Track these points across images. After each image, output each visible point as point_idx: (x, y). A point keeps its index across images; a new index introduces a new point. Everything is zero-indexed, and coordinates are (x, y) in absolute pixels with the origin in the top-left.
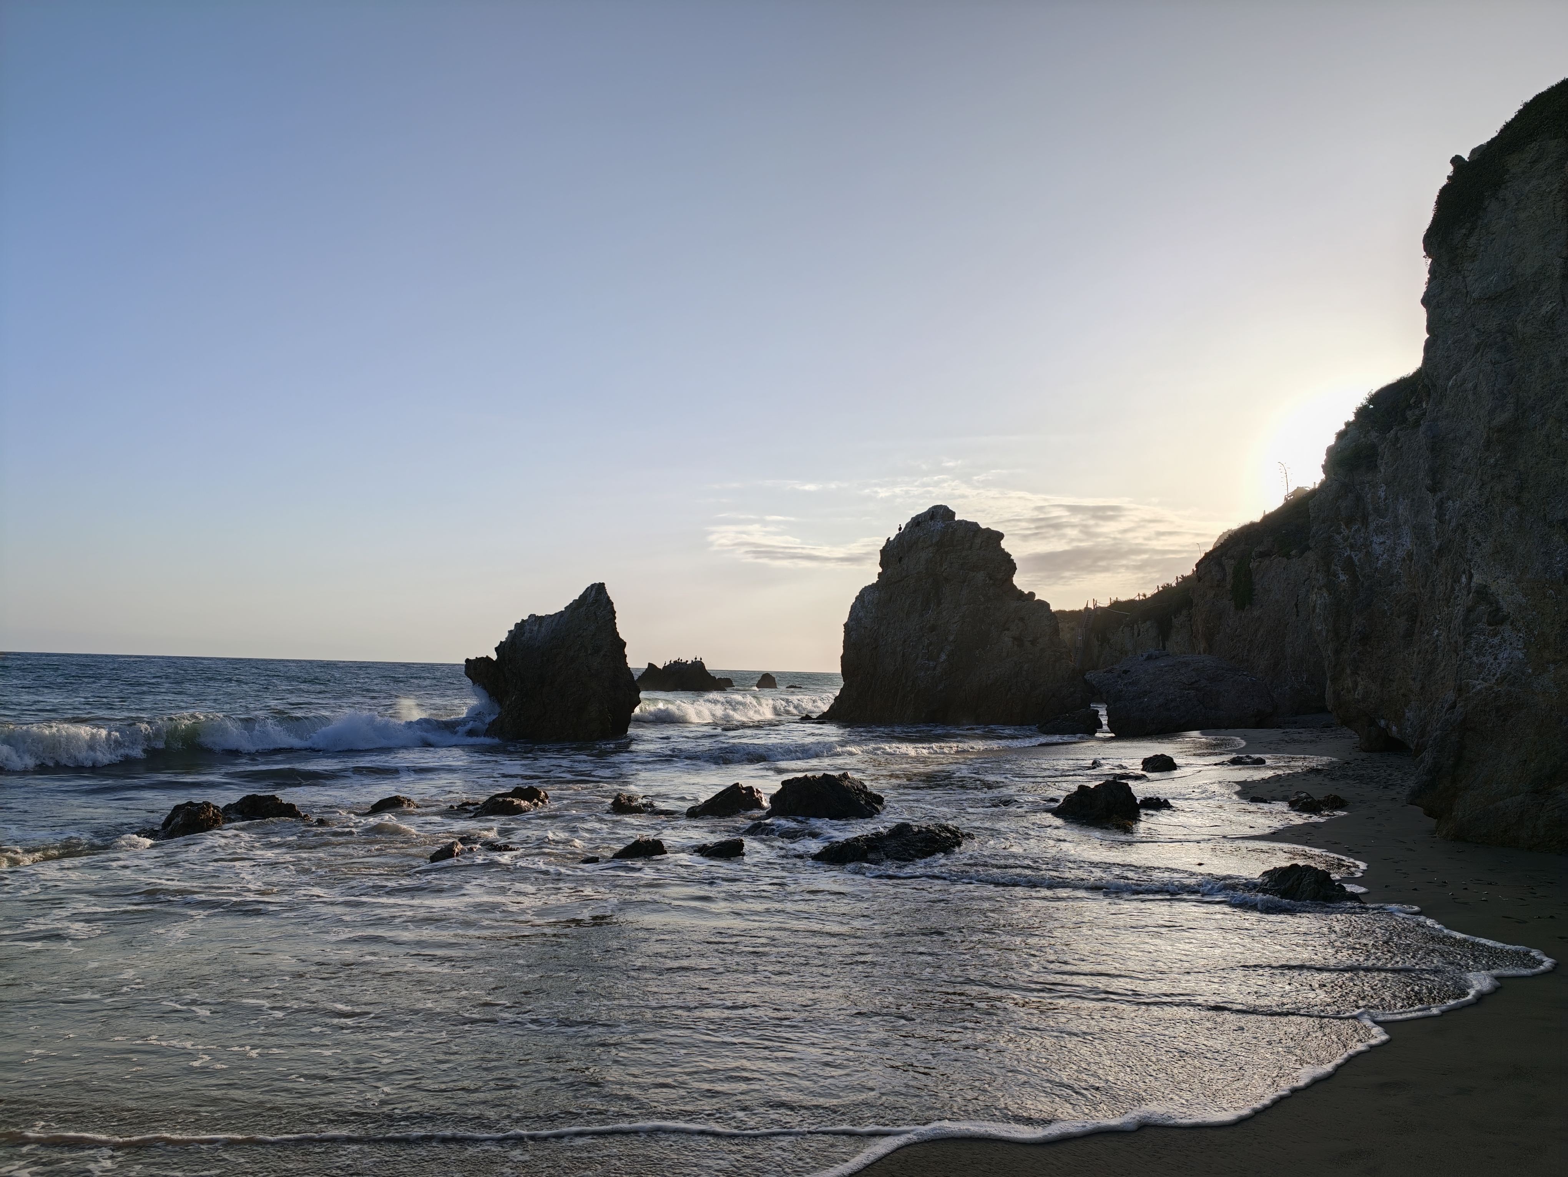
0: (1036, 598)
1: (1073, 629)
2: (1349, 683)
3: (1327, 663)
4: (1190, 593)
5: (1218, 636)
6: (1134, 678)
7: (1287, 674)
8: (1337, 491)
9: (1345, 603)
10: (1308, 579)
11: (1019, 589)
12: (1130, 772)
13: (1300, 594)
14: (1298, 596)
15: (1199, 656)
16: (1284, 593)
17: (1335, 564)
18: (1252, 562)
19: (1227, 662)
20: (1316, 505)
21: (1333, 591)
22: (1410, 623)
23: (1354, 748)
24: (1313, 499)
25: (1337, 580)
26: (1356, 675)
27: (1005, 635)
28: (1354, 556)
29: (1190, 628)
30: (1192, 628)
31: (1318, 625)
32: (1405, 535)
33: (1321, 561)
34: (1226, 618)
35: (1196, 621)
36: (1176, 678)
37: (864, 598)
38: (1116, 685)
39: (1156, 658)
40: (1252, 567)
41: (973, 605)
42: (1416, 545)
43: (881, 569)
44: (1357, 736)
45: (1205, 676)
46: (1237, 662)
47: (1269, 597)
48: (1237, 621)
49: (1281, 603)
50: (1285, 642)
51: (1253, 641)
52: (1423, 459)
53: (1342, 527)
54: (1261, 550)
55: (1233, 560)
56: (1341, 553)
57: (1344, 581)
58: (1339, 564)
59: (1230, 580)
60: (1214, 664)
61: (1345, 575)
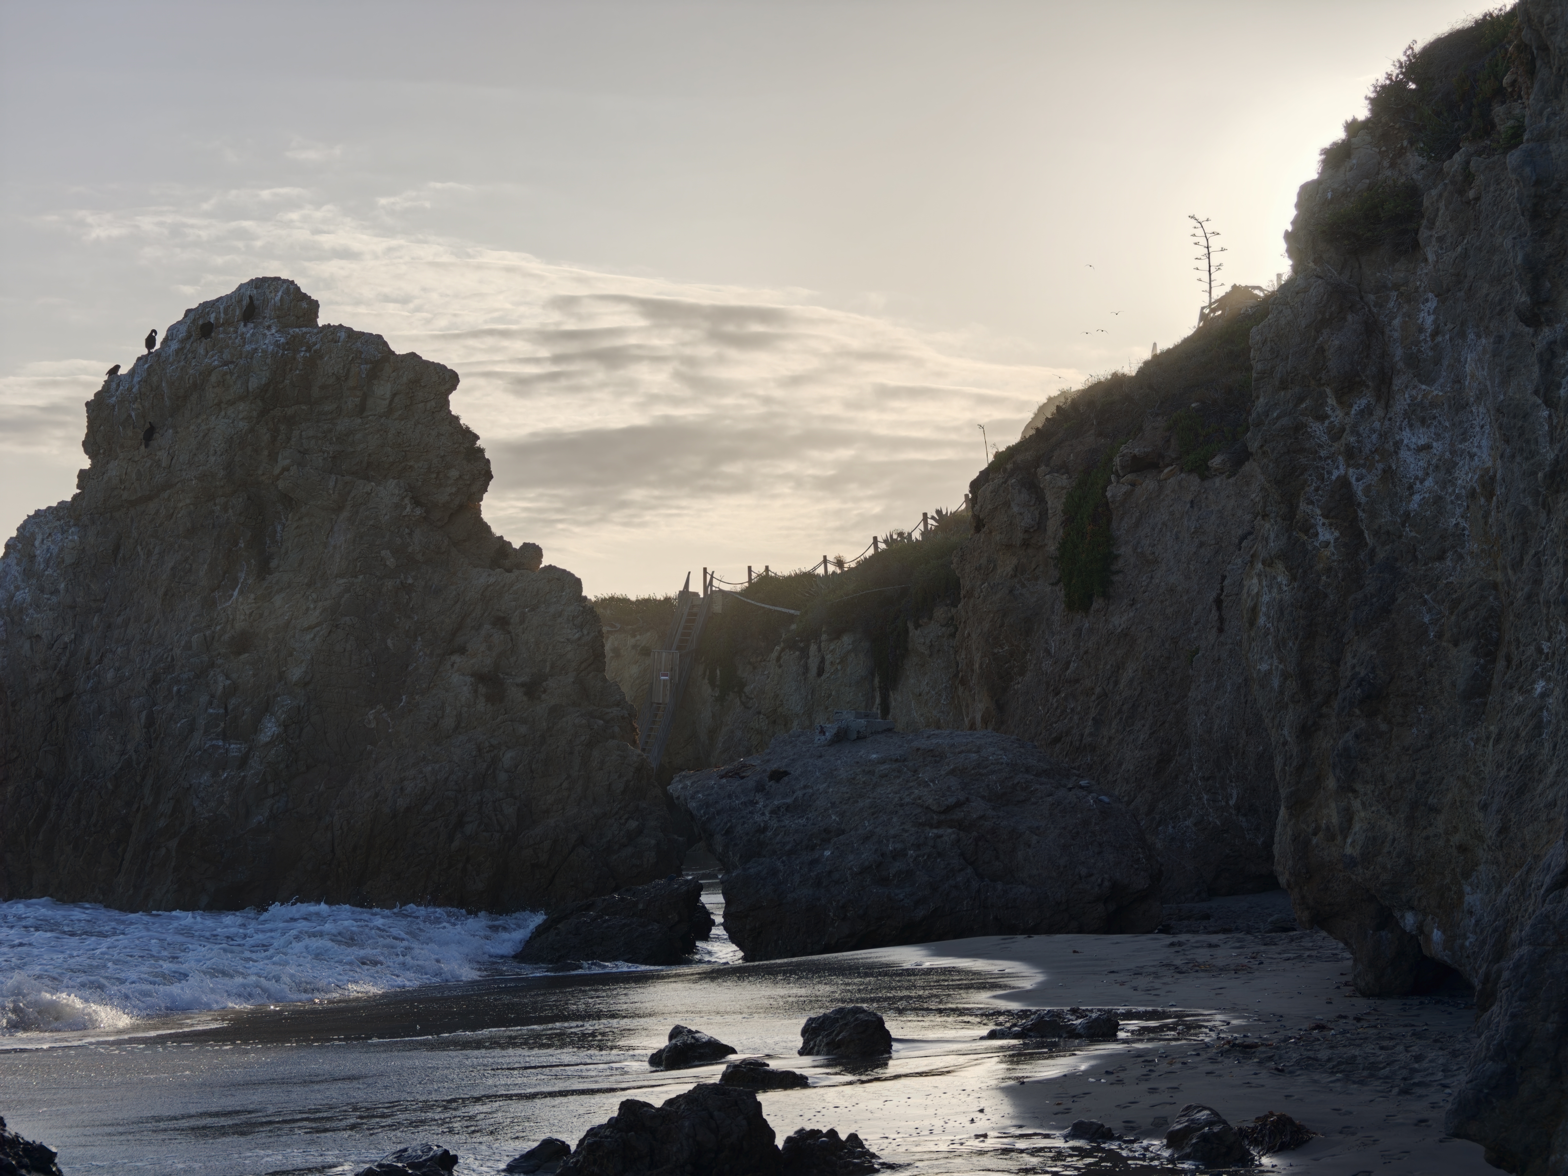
0: (545, 562)
1: (646, 652)
2: (1331, 815)
3: (1279, 761)
4: (955, 560)
5: (1020, 680)
6: (799, 793)
7: (1191, 787)
8: (1320, 305)
9: (1329, 602)
10: (1250, 533)
11: (498, 534)
12: (767, 1062)
13: (1228, 574)
14: (1224, 578)
15: (971, 735)
16: (1189, 568)
17: (1308, 499)
18: (1112, 483)
19: (1041, 753)
20: (1269, 339)
21: (1300, 571)
22: (1482, 661)
23: (1338, 988)
24: (1262, 324)
25: (1311, 540)
26: (1350, 795)
27: (452, 665)
28: (1354, 478)
29: (953, 656)
30: (958, 658)
31: (1262, 658)
32: (1478, 429)
33: (1273, 490)
34: (1043, 632)
35: (968, 637)
36: (907, 795)
37: (33, 545)
38: (750, 813)
39: (858, 738)
40: (1112, 496)
41: (361, 577)
42: (1502, 456)
43: (89, 461)
44: (1347, 955)
45: (981, 790)
46: (1066, 754)
47: (1152, 578)
48: (1071, 642)
49: (1181, 596)
50: (1189, 700)
51: (1107, 697)
52: (1514, 238)
53: (1329, 401)
54: (1135, 452)
55: (1065, 477)
56: (1324, 469)
57: (1327, 544)
58: (1317, 500)
59: (1056, 530)
60: (1006, 756)
61: (1331, 529)
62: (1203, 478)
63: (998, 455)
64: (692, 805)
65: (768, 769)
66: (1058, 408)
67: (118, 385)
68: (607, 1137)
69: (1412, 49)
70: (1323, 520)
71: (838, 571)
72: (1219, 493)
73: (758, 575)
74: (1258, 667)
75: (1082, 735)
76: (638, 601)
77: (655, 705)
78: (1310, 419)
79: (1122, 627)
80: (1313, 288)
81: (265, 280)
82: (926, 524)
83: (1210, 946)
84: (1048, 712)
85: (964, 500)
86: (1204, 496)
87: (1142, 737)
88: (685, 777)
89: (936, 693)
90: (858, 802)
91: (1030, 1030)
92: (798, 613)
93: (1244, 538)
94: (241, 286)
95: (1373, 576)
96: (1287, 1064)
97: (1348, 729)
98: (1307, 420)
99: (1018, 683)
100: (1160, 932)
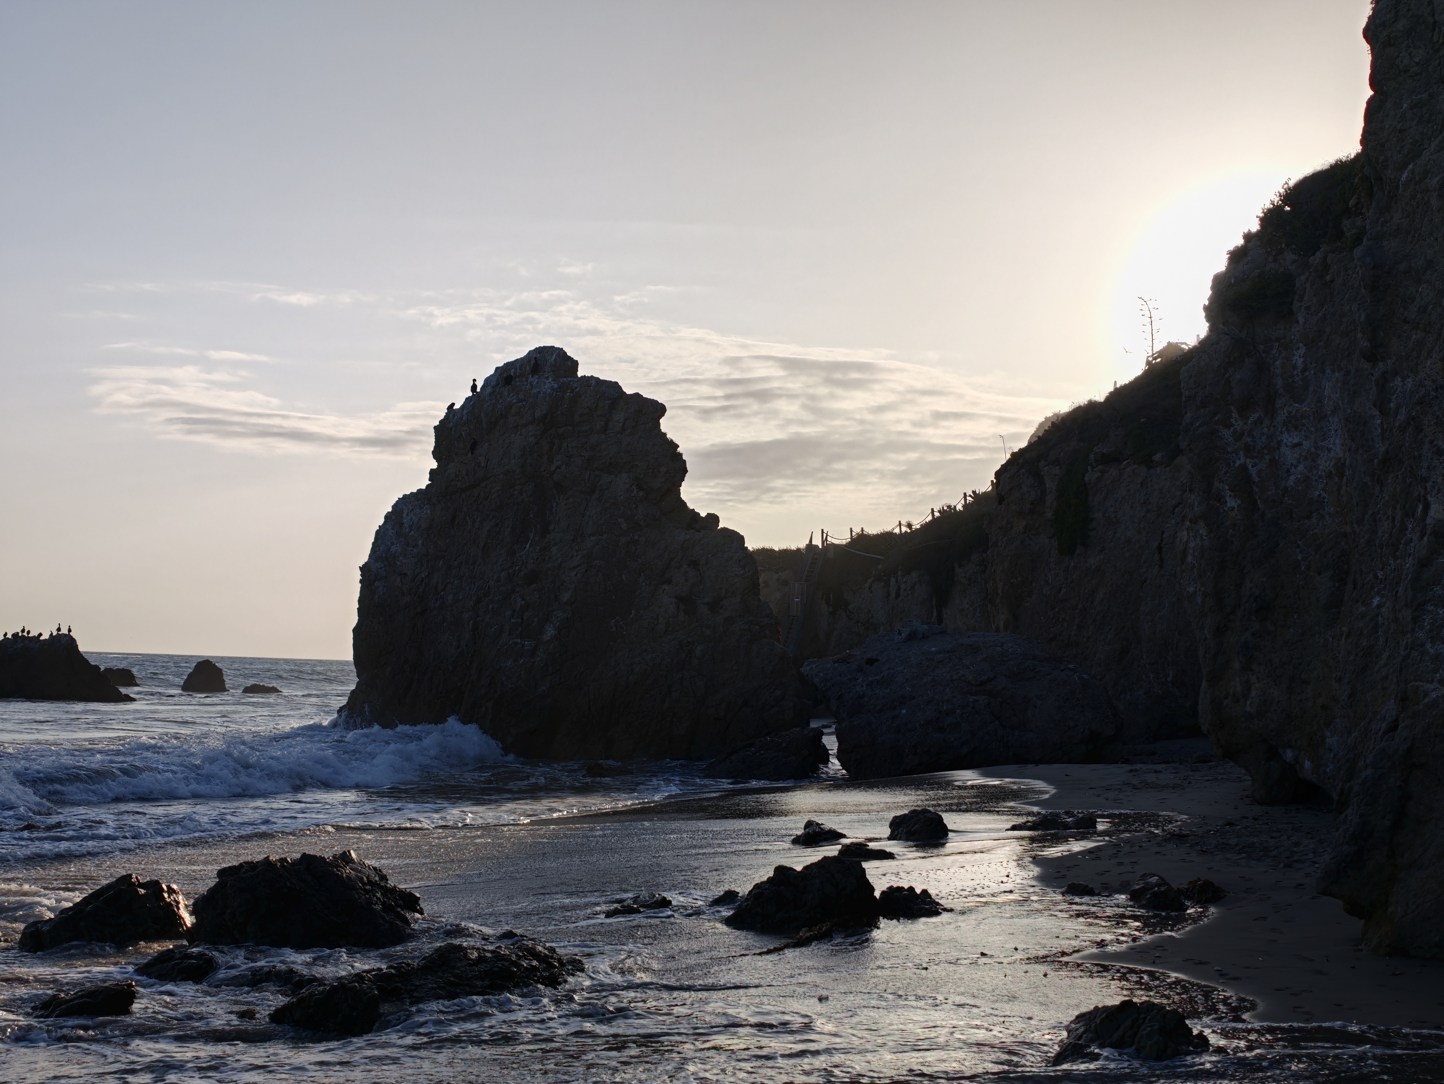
0: (721, 525)
1: (785, 583)
2: (1237, 686)
3: (1201, 651)
4: (985, 523)
5: (1029, 600)
6: (885, 673)
7: (1142, 670)
8: (1227, 353)
9: (1234, 547)
10: (1181, 503)
11: (691, 508)
12: (868, 844)
13: (1166, 530)
14: (1163, 533)
15: (996, 635)
16: (1140, 526)
17: (1220, 479)
18: (1088, 471)
19: (1043, 647)
20: (1193, 375)
21: (1215, 526)
22: (1337, 584)
23: (1242, 799)
24: (1189, 365)
25: (1222, 506)
26: (1249, 672)
27: (663, 592)
28: (1250, 465)
29: (984, 585)
30: (987, 586)
31: (1190, 584)
32: (1333, 432)
33: (1196, 474)
34: (1043, 568)
35: (994, 573)
36: (955, 674)
37: (402, 517)
38: (853, 685)
39: (923, 638)
40: (1089, 480)
41: (606, 535)
42: (1349, 450)
43: (436, 464)
44: (1248, 778)
45: (1004, 670)
46: (1060, 648)
47: (1115, 533)
48: (1062, 575)
49: (1135, 545)
50: (1140, 613)
51: (1086, 611)
52: (1359, 304)
53: (1233, 414)
54: (1104, 451)
55: (1057, 468)
56: (1230, 459)
57: (1233, 509)
58: (1226, 480)
59: (1052, 503)
60: (1020, 649)
61: (1235, 499)
62: (1149, 468)
63: (1013, 455)
64: (816, 680)
65: (865, 657)
66: (1053, 423)
67: (454, 415)
68: (766, 889)
69: (1288, 184)
70: (1230, 493)
71: (909, 531)
72: (1159, 477)
73: (857, 534)
74: (1187, 590)
75: (1070, 636)
76: (779, 550)
77: (791, 617)
78: (1221, 427)
79: (1095, 565)
80: (1223, 341)
81: (545, 348)
82: (966, 500)
83: (1156, 772)
84: (1047, 621)
85: (991, 484)
86: (1150, 479)
87: (1109, 637)
88: (811, 662)
89: (973, 609)
90: (923, 678)
91: (1038, 825)
92: (883, 558)
93: (1176, 506)
94: (530, 352)
95: (1264, 529)
96: (1209, 847)
97: (1247, 629)
98: (1219, 428)
99: (1028, 602)
100: (1122, 763)
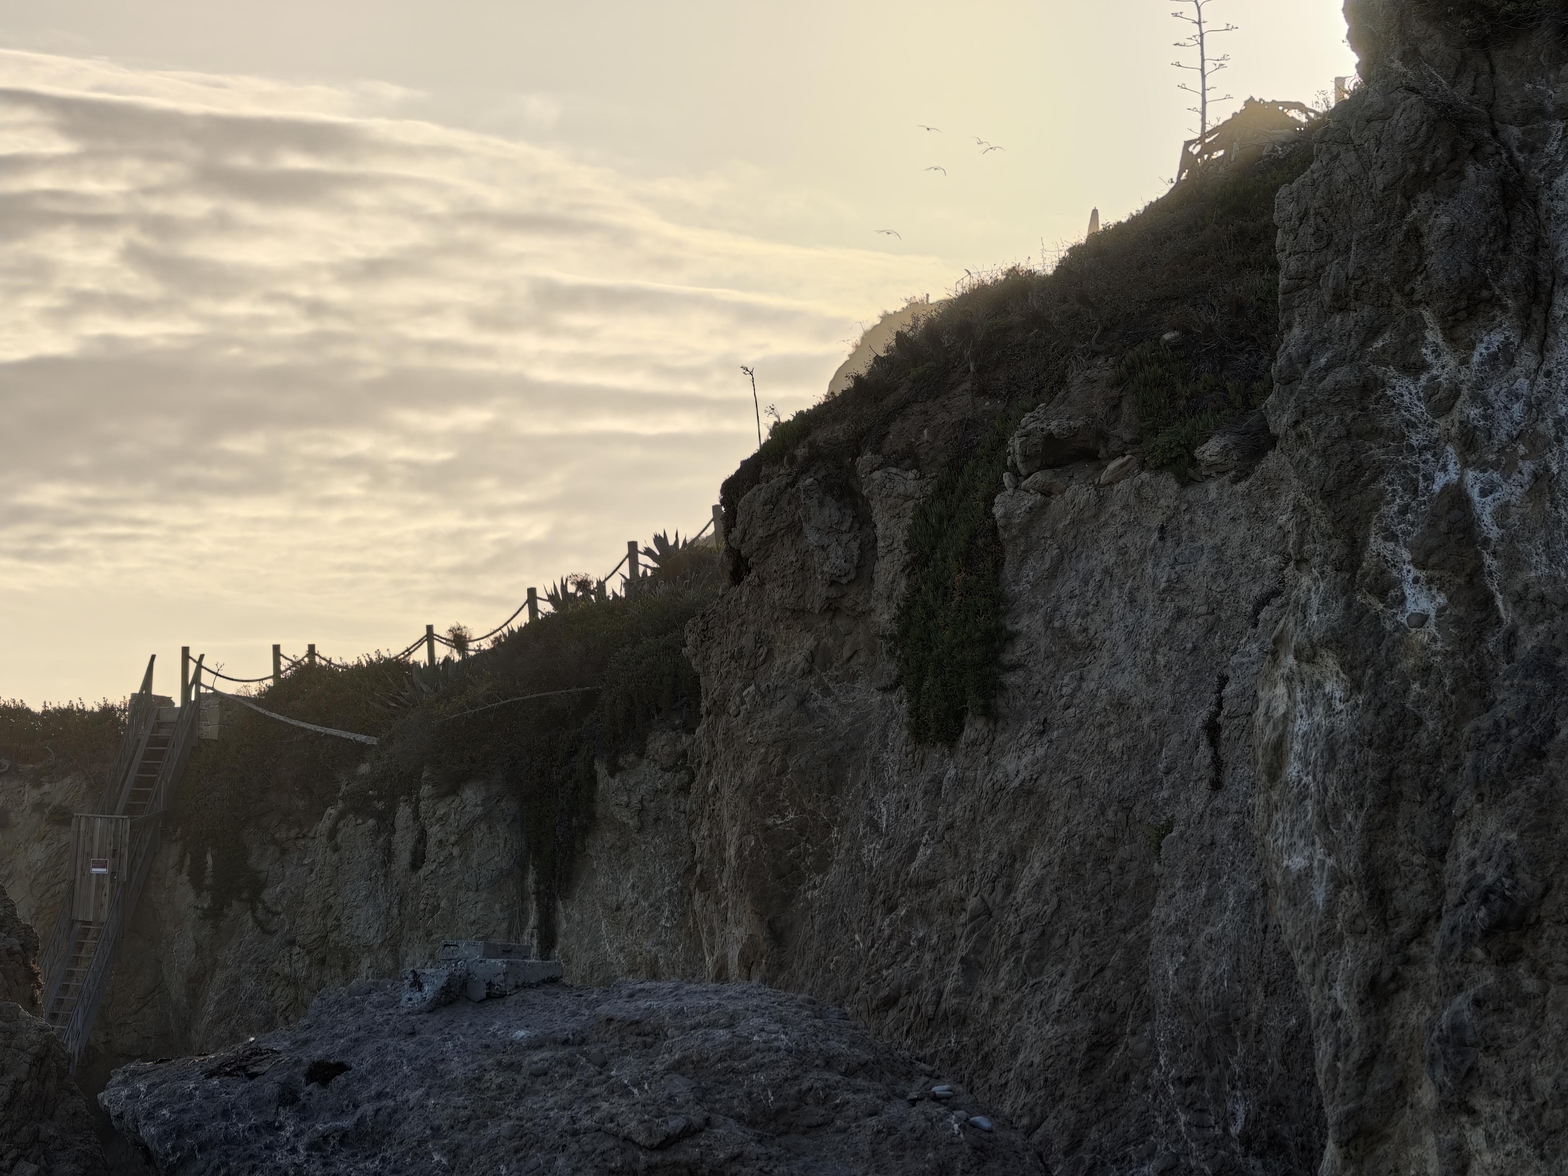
1: (62, 818)
2: (1427, 1159)
4: (690, 639)
5: (818, 880)
6: (368, 1109)
7: (1155, 1099)
8: (1413, 145)
9: (1424, 736)
10: (1276, 593)
13: (1231, 674)
14: (1224, 681)
15: (716, 992)
16: (1155, 660)
17: (1387, 530)
18: (1004, 489)
19: (856, 1028)
20: (1312, 211)
21: (1370, 672)
25: (1390, 611)
26: (1464, 1119)
28: (1476, 490)
29: (686, 831)
30: (694, 836)
31: (1292, 845)
33: (1318, 511)
34: (864, 784)
35: (714, 794)
36: (586, 1113)
38: (267, 1147)
39: (489, 997)
40: (1005, 516)
45: (735, 1102)
46: (908, 1032)
47: (1082, 678)
48: (920, 805)
49: (1139, 717)
50: (1152, 924)
51: (990, 915)
53: (1430, 336)
54: (1052, 427)
55: (911, 475)
56: (1417, 470)
57: (1422, 620)
58: (1403, 533)
59: (893, 582)
60: (786, 1034)
61: (1430, 589)
62: (1185, 482)
63: (778, 430)
64: (148, 1131)
65: (305, 1059)
70: (1414, 572)
71: (457, 657)
72: (1215, 512)
73: (295, 664)
74: (1285, 863)
75: (940, 993)
76: (46, 712)
77: (78, 926)
78: (1392, 371)
79: (1021, 777)
80: (1400, 110)
82: (634, 564)
84: (872, 946)
85: (711, 516)
86: (1187, 518)
87: (1058, 997)
88: (134, 1074)
89: (651, 906)
90: (486, 1126)
92: (373, 741)
93: (1262, 602)
95: (1512, 685)
97: (1460, 988)
98: (1385, 373)
99: (815, 887)
